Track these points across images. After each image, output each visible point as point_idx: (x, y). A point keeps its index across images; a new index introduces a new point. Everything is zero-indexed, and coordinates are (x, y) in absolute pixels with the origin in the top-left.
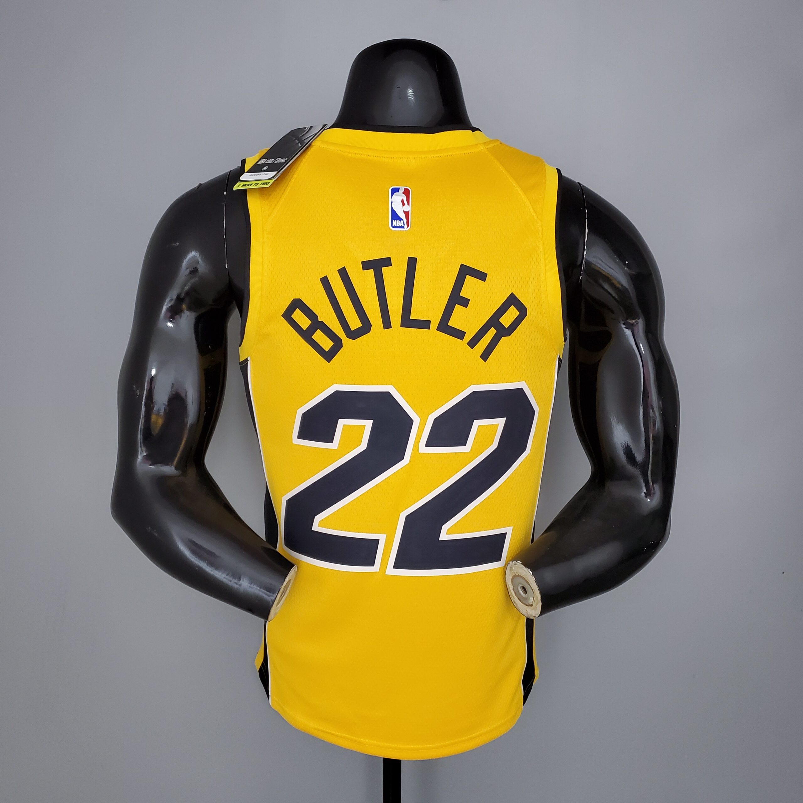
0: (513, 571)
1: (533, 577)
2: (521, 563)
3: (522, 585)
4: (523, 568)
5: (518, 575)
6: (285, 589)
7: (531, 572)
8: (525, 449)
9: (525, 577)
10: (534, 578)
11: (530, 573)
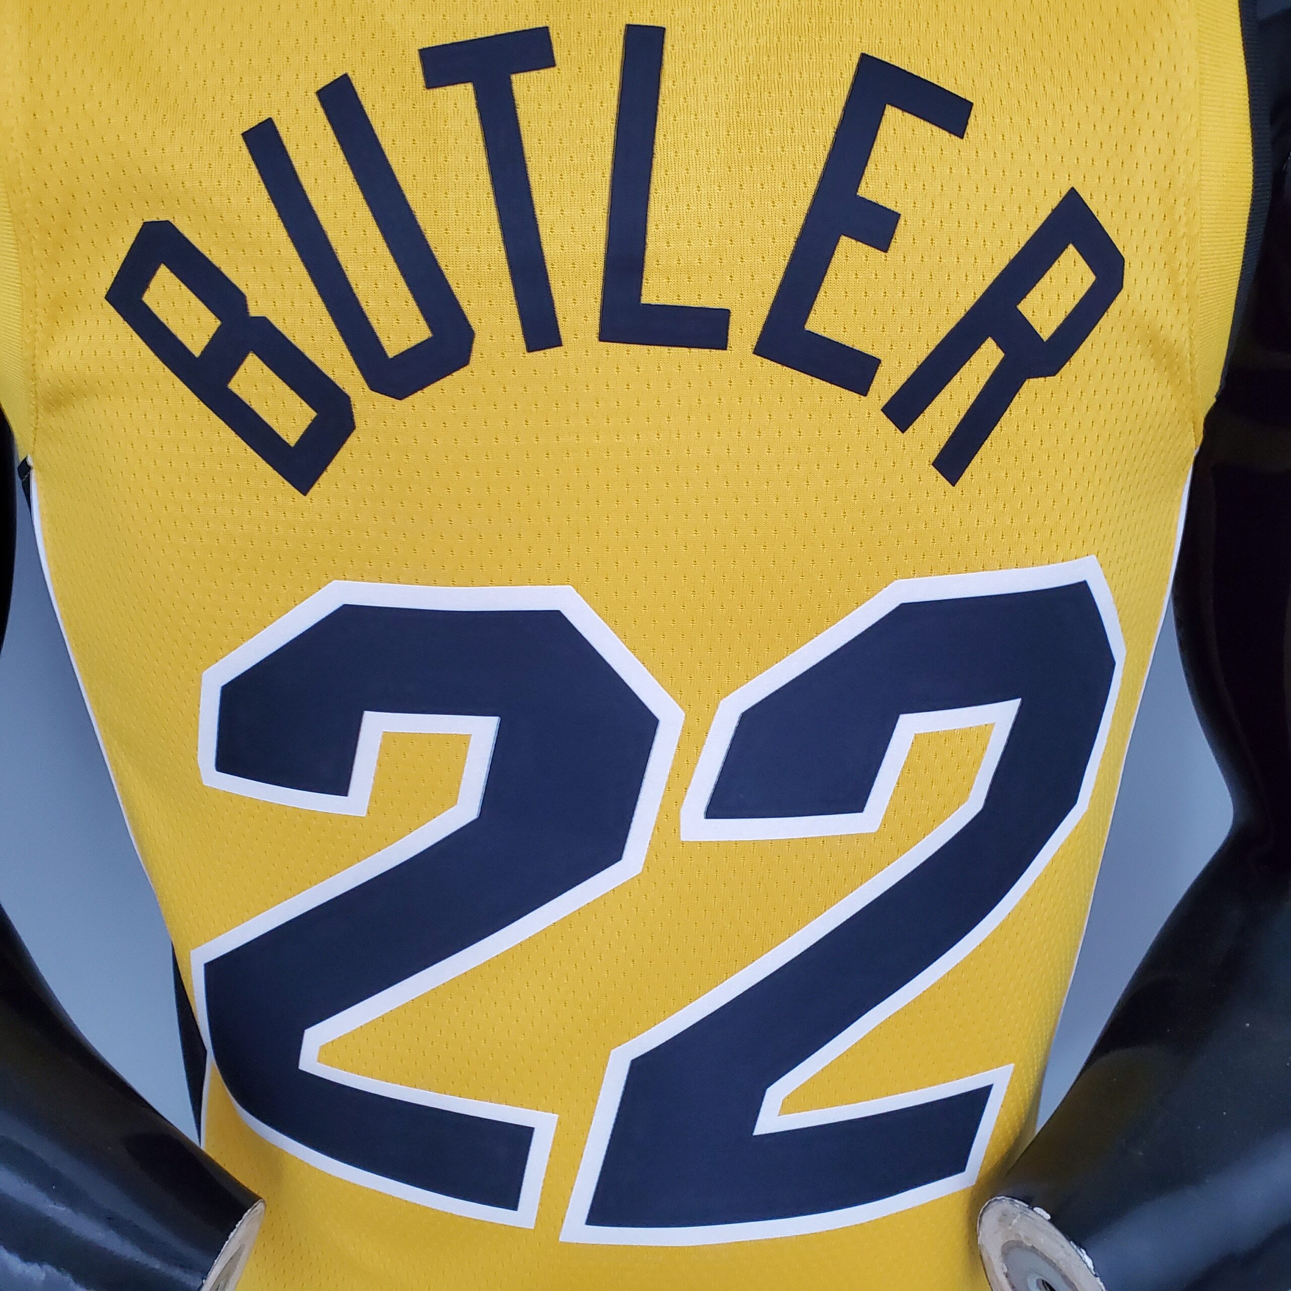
0: (1010, 1228)
1: (1098, 1279)
2: (1048, 1217)
3: (1041, 1275)
4: (1056, 1236)
5: (1033, 1247)
6: (222, 1283)
7: (1089, 1262)
8: (1071, 801)
9: (1062, 1265)
10: (1101, 1284)
11: (1085, 1263)
